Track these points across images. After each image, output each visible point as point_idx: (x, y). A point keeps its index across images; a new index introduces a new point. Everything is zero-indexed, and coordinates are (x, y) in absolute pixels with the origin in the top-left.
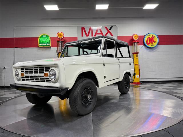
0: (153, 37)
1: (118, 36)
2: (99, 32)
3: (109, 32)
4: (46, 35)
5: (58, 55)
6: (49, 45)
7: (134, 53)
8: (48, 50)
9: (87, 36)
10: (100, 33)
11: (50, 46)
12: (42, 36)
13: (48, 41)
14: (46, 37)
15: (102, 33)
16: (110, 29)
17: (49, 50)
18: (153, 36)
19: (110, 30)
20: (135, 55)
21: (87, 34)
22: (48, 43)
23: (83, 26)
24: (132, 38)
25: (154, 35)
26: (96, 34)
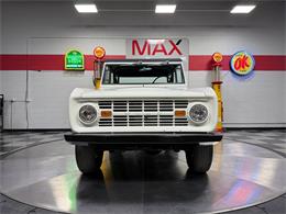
0: (245, 58)
1: (189, 56)
2: (159, 48)
6: (81, 67)
7: (214, 83)
8: (79, 75)
9: (141, 54)
10: (162, 49)
11: (83, 69)
12: (71, 53)
13: (80, 61)
14: (77, 55)
15: (164, 50)
16: (178, 44)
18: (245, 56)
19: (177, 46)
20: (216, 86)
21: (141, 51)
22: (79, 64)
23: (134, 38)
24: (211, 59)
25: (247, 55)
26: (155, 51)
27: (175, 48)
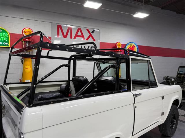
0: (134, 47)
1: (100, 42)
2: (79, 34)
3: (91, 35)
4: (2, 29)
5: (22, 61)
6: (7, 45)
8: (4, 52)
9: (65, 37)
10: (81, 35)
11: (9, 46)
13: (5, 39)
14: (2, 32)
15: (82, 36)
16: (93, 32)
17: (6, 52)
18: (133, 45)
19: (92, 34)
21: (65, 35)
22: (5, 41)
23: (59, 23)
24: (115, 46)
25: (135, 45)
26: (76, 36)
27: (91, 36)
